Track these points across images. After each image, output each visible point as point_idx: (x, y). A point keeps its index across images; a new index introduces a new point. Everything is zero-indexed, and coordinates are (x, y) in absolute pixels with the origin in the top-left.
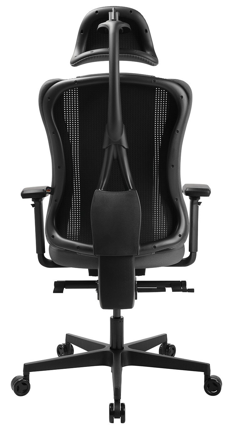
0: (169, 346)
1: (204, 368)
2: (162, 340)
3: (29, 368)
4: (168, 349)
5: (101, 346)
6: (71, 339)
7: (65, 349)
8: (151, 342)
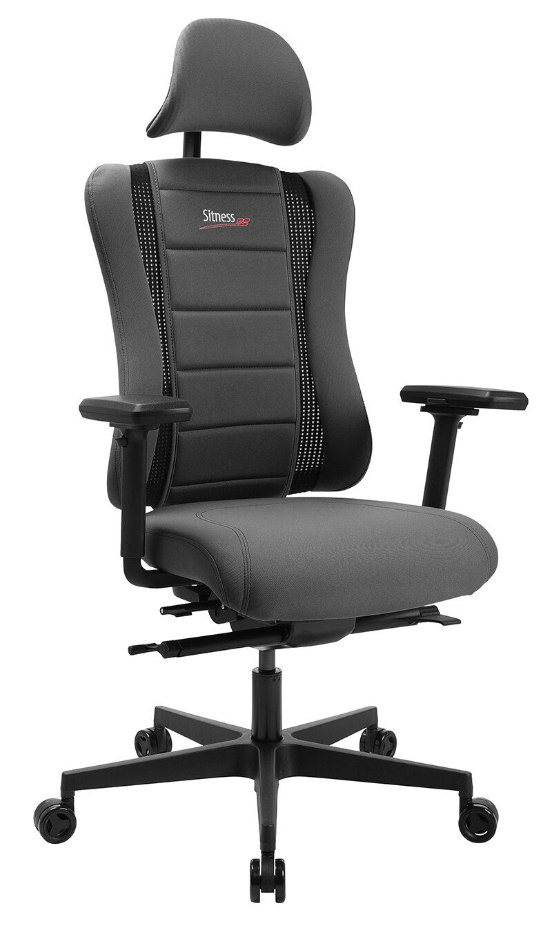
0: (381, 733)
1: (458, 781)
2: (365, 719)
3: (74, 781)
4: (379, 740)
5: (233, 733)
6: (166, 719)
7: (151, 740)
8: (343, 725)
